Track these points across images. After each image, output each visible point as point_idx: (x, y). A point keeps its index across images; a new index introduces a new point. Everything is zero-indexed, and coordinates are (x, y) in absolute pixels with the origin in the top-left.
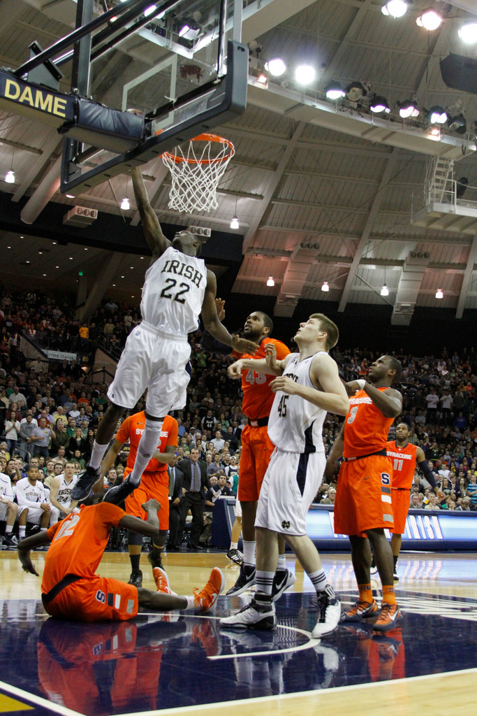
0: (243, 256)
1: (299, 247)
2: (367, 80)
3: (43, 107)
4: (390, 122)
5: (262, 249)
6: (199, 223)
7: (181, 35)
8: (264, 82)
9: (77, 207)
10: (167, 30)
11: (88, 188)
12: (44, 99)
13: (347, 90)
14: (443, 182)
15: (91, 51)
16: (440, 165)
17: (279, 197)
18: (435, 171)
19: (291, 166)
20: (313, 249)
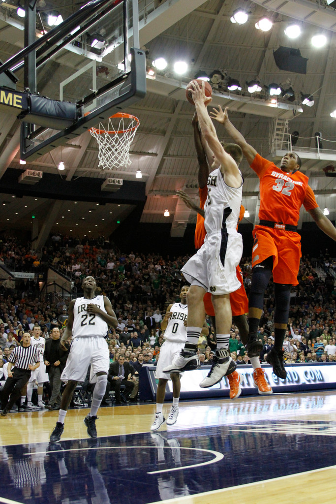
0: (146, 197)
1: (185, 187)
2: (224, 68)
3: (6, 102)
4: (242, 97)
5: (159, 191)
6: (114, 176)
7: (92, 46)
8: (153, 74)
9: (28, 170)
10: (82, 43)
11: (40, 155)
12: (7, 96)
13: (211, 76)
14: (281, 135)
15: (36, 60)
16: (279, 124)
17: (168, 154)
18: (275, 129)
19: (175, 132)
20: (195, 188)
